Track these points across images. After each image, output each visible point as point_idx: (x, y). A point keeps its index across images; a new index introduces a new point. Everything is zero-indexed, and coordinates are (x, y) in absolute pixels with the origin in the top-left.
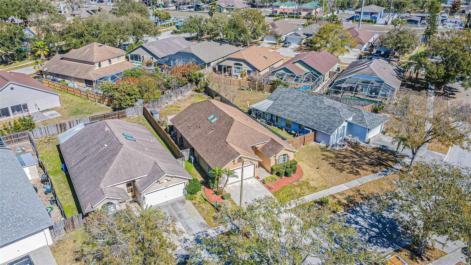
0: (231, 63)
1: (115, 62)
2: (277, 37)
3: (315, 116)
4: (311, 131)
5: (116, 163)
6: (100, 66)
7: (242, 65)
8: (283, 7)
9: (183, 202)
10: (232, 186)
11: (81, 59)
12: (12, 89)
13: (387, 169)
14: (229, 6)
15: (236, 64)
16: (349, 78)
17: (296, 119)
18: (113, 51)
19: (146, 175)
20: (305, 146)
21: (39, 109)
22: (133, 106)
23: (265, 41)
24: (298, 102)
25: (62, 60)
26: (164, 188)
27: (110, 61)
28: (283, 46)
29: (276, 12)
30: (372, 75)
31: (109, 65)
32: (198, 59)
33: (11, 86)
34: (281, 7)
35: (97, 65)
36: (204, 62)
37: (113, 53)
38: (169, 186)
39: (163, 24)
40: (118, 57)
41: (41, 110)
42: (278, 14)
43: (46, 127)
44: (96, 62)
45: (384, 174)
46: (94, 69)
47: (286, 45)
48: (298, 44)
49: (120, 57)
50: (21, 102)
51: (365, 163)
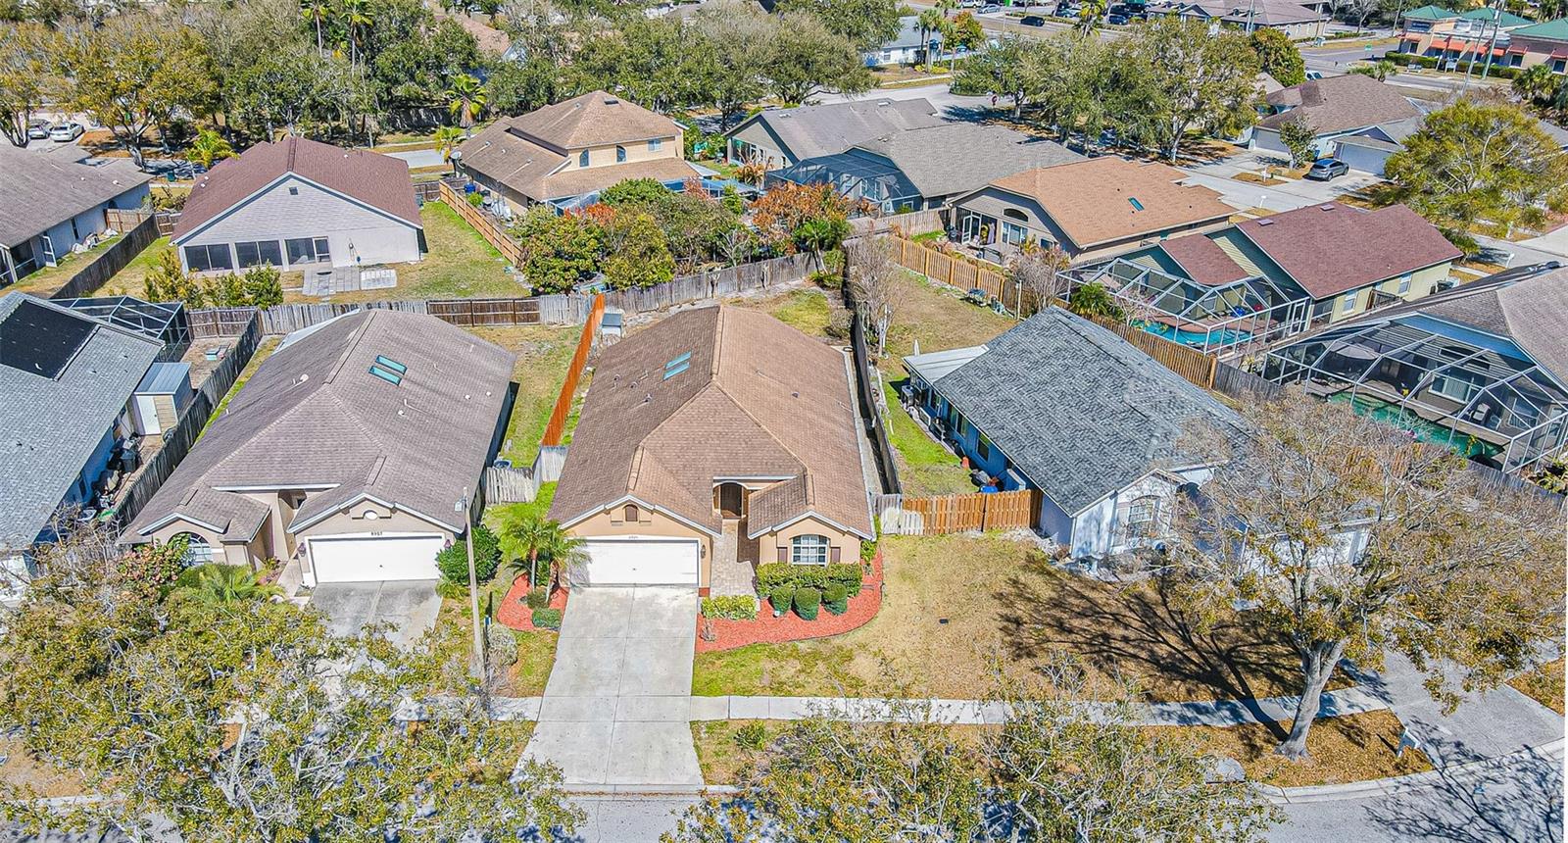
0: (994, 207)
1: (636, 155)
2: (1296, 137)
3: (1066, 433)
4: (1022, 483)
5: (273, 431)
6: (584, 160)
7: (1025, 218)
8: (1447, 29)
9: (421, 595)
10: (601, 594)
11: (541, 137)
12: (294, 191)
13: (1220, 704)
14: (1237, 12)
15: (1010, 213)
16: (1393, 324)
17: (998, 433)
18: (643, 120)
19: (335, 486)
20: (985, 535)
21: (359, 259)
22: (567, 290)
23: (1255, 148)
24: (1044, 373)
25: (508, 134)
26: (369, 535)
27: (620, 150)
28: (1307, 177)
29: (1414, 46)
30: (1487, 325)
31: (614, 162)
32: (902, 178)
33: (292, 183)
34: (1437, 28)
35: (575, 157)
36: (917, 192)
37: (639, 128)
38: (385, 535)
39: (946, 58)
40: (651, 142)
41: (363, 263)
42: (1420, 53)
43: (305, 306)
44: (575, 150)
45: (1183, 719)
46: (565, 170)
47: (1319, 171)
48: (1378, 175)
49: (659, 141)
50: (314, 233)
51: (1144, 655)
